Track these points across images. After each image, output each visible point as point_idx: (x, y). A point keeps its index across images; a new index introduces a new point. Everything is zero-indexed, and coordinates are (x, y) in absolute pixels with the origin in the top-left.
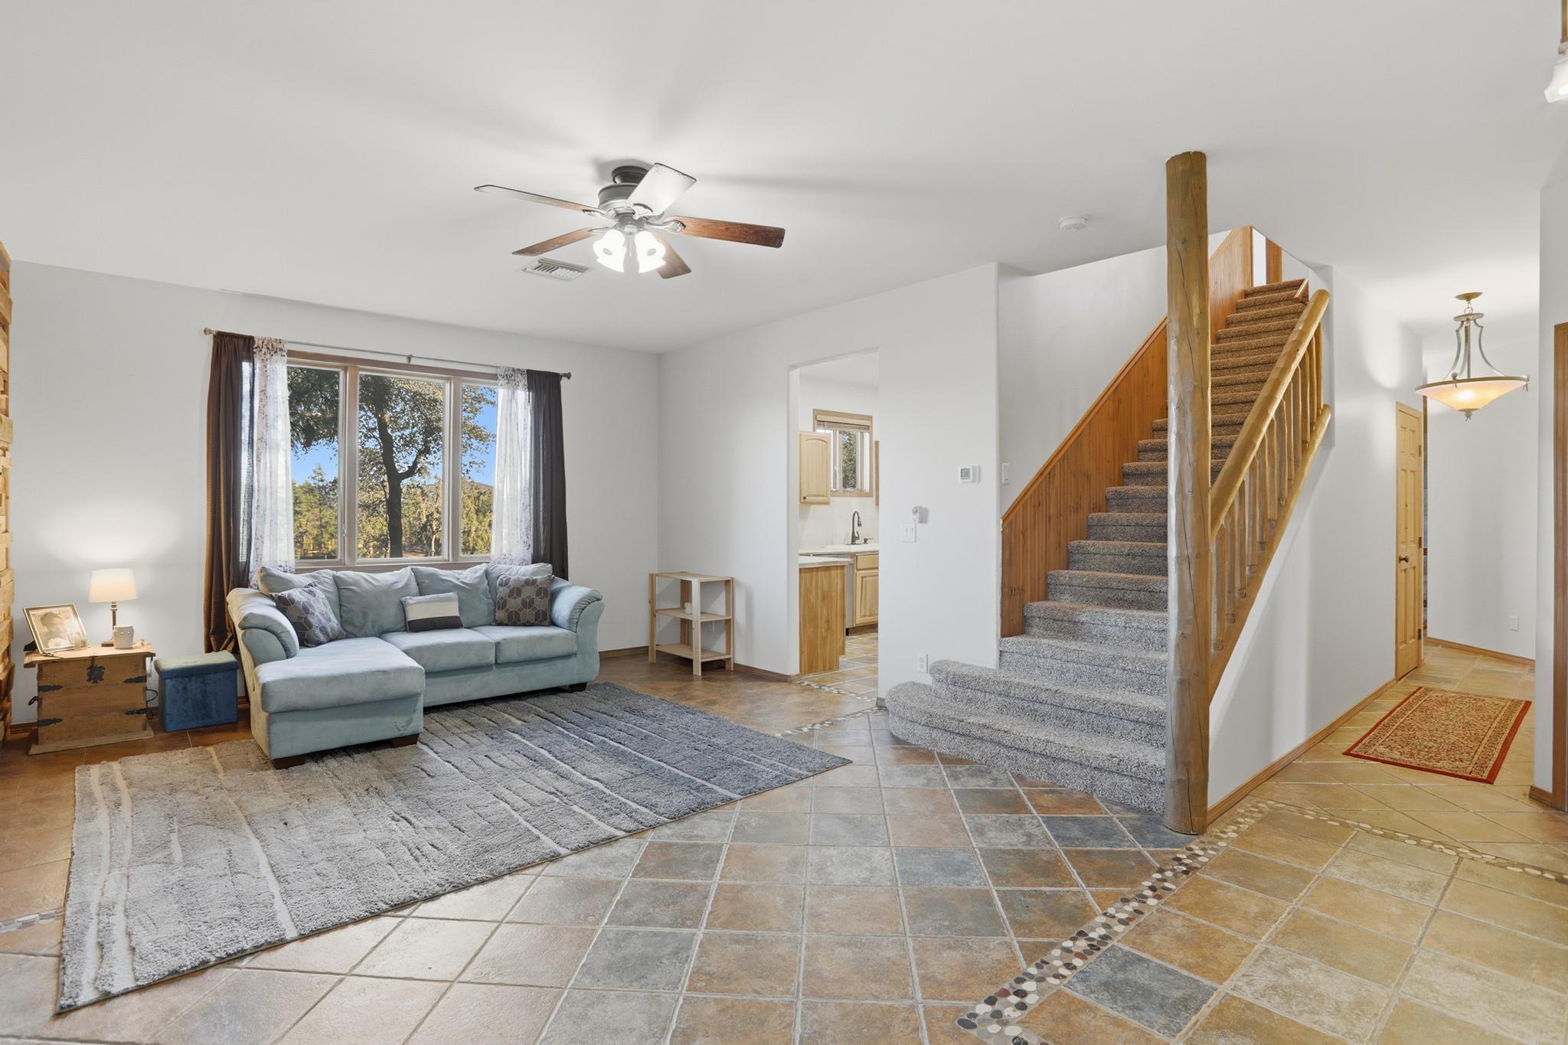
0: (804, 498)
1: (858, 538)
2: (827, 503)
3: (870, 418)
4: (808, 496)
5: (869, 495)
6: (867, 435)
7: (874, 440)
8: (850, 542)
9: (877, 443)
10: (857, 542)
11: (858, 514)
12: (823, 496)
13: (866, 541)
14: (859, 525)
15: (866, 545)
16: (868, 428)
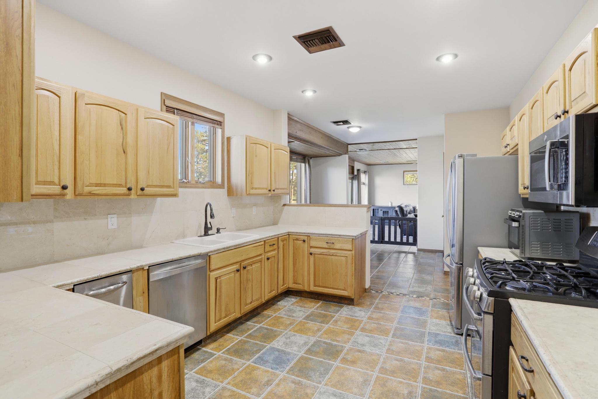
0: (142, 189)
1: (211, 228)
2: (175, 195)
3: (222, 115)
4: (148, 186)
5: (222, 186)
6: (219, 131)
7: (226, 135)
8: (203, 233)
9: (229, 139)
10: (210, 232)
11: (210, 205)
12: (169, 187)
13: (218, 231)
14: (212, 216)
15: (218, 235)
16: (220, 124)
